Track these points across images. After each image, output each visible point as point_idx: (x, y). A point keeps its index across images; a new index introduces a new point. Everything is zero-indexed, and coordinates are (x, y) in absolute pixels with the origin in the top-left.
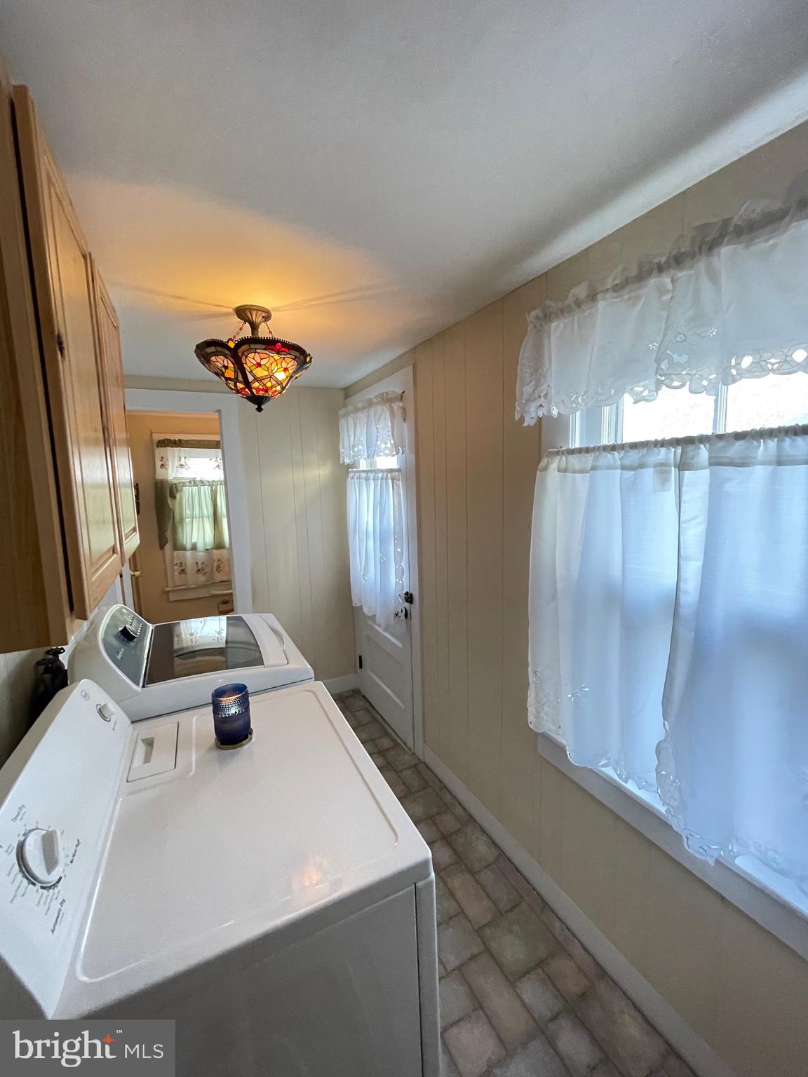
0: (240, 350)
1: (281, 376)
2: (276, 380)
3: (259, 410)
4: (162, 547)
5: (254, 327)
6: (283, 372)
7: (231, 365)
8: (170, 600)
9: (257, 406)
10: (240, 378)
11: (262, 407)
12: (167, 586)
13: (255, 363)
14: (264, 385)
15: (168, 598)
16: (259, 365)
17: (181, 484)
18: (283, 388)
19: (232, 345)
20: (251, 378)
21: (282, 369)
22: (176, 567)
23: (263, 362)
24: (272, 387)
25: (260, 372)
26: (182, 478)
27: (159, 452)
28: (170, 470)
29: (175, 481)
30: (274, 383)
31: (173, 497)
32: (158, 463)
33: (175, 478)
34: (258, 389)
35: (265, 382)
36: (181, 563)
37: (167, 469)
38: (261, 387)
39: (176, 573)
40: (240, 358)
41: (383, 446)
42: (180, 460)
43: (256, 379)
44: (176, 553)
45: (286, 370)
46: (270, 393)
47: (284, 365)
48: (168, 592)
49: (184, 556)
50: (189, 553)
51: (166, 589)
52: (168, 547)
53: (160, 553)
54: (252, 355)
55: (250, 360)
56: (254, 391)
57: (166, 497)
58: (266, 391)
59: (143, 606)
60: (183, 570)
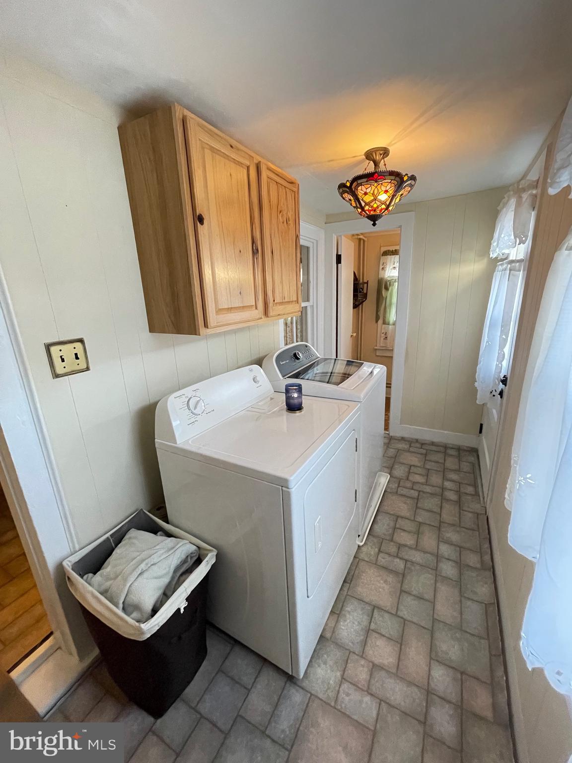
0: (353, 186)
1: (383, 197)
2: (380, 201)
3: (374, 225)
4: (377, 322)
5: (376, 164)
6: (384, 194)
7: (352, 198)
8: (377, 354)
9: (372, 223)
10: (358, 206)
11: (376, 222)
12: (376, 346)
13: (363, 193)
14: (372, 207)
15: (376, 354)
16: (366, 194)
17: (393, 281)
18: (388, 207)
19: (348, 184)
20: (363, 204)
21: (383, 192)
22: (382, 335)
23: (368, 191)
24: (378, 207)
25: (368, 198)
26: (393, 277)
27: (383, 259)
28: (387, 271)
29: (389, 279)
30: (379, 203)
31: (387, 289)
32: (381, 267)
33: (389, 277)
34: (368, 210)
35: (372, 204)
36: (386, 333)
37: (385, 271)
38: (370, 208)
39: (382, 339)
40: (355, 192)
41: (506, 238)
42: (394, 264)
43: (366, 204)
44: (384, 326)
45: (386, 192)
46: (379, 212)
47: (384, 189)
48: (376, 349)
49: (388, 328)
50: (390, 327)
51: (375, 348)
52: (380, 322)
53: (376, 325)
54: (360, 188)
55: (360, 191)
56: (367, 212)
57: (382, 289)
58: (375, 211)
59: (362, 355)
60: (386, 337)
